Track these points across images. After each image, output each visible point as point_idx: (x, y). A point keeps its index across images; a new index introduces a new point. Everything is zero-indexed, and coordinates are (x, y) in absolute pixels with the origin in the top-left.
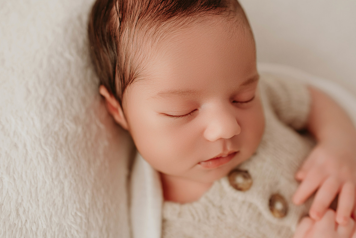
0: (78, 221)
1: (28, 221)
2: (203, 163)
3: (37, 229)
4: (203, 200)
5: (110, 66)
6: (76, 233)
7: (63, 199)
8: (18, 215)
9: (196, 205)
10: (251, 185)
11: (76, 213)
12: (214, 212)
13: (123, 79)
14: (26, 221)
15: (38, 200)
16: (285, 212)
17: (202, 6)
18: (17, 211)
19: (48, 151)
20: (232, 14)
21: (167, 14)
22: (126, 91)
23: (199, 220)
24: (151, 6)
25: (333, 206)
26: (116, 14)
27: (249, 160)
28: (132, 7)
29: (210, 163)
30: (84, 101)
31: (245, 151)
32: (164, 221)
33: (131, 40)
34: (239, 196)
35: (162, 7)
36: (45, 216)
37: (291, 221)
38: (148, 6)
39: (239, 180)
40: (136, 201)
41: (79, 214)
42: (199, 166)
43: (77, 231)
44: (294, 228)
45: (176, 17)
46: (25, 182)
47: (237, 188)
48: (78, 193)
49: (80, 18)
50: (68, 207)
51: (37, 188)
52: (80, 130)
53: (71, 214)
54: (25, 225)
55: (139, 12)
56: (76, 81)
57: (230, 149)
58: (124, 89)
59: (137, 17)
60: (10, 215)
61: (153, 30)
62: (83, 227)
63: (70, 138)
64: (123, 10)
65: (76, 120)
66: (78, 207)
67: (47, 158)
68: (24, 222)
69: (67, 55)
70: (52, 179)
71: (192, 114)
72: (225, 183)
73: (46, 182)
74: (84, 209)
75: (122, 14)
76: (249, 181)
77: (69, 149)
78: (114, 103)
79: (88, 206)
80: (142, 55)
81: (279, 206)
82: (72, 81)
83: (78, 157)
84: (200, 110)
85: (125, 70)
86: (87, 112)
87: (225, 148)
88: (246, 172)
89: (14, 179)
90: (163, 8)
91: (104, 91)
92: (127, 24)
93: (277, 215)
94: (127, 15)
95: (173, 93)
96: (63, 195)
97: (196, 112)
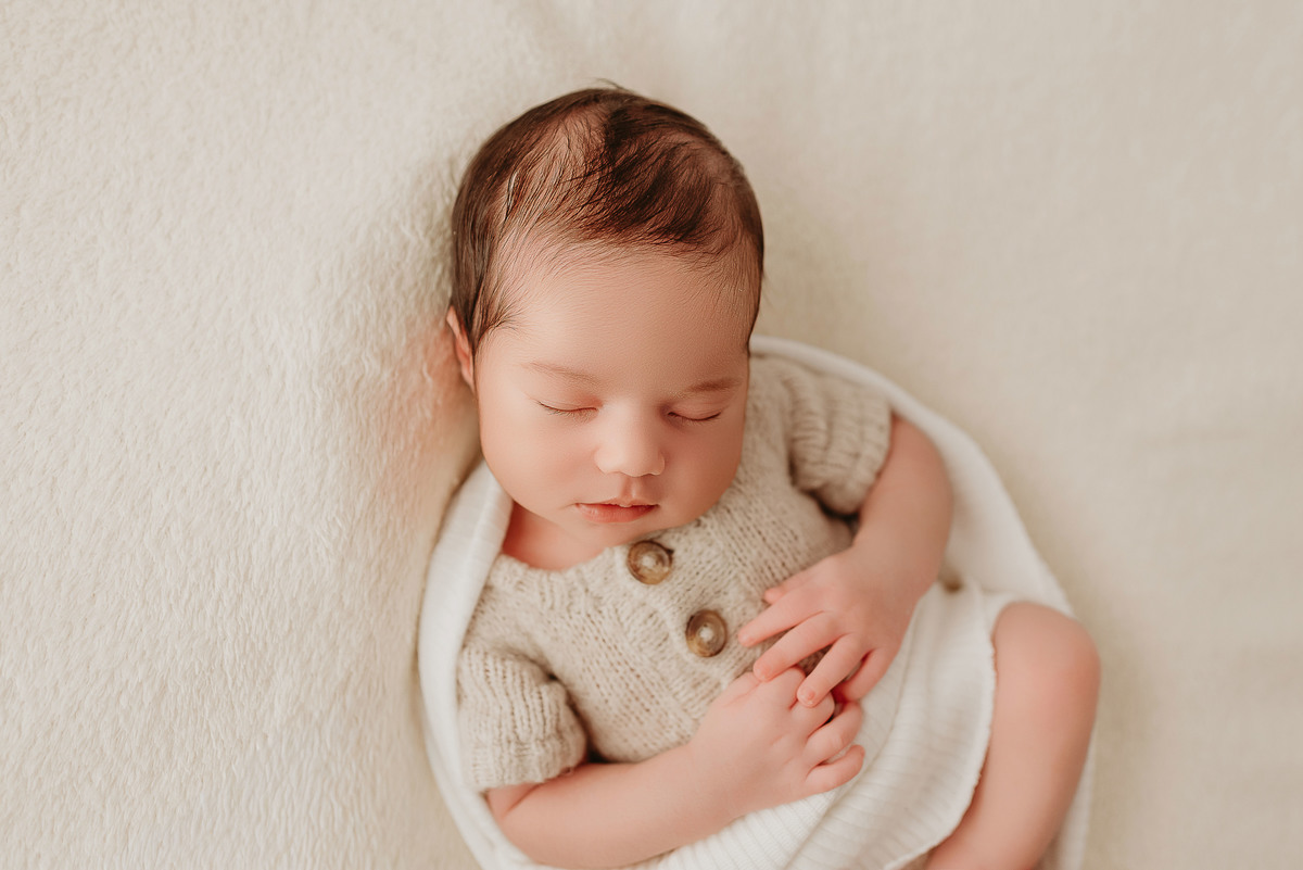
0: (335, 533)
1: (252, 505)
2: (584, 507)
3: (263, 523)
4: (571, 574)
5: (473, 283)
6: (324, 553)
7: (320, 488)
8: (239, 489)
9: (555, 577)
10: (664, 577)
11: (334, 519)
12: (582, 603)
13: (485, 314)
14: (249, 503)
15: (278, 476)
16: (715, 650)
17: (651, 233)
18: (239, 482)
19: (320, 397)
20: (707, 259)
21: (584, 230)
22: (486, 336)
23: (552, 608)
24: (565, 206)
25: (806, 667)
26: (505, 197)
27: (680, 528)
28: (535, 195)
29: (596, 511)
30: (410, 324)
31: (669, 511)
32: (487, 588)
33: (513, 256)
34: (636, 588)
35: (582, 213)
36: (282, 507)
37: (720, 670)
38: (559, 206)
39: (647, 561)
40: (449, 536)
41: (338, 521)
42: (575, 508)
43: (327, 550)
44: (725, 682)
45: (598, 241)
46: (266, 438)
47: (637, 572)
48: (349, 486)
49: (452, 162)
50: (323, 505)
51: (282, 454)
52: (386, 375)
53: (326, 518)
54: (245, 510)
55: (541, 208)
56: (409, 281)
57: (636, 495)
58: (484, 329)
59: (535, 217)
60: (225, 485)
61: (553, 250)
62: (340, 548)
63: (363, 385)
64: (518, 194)
65: (385, 356)
66: (342, 510)
67: (314, 409)
68: (244, 505)
69: (406, 230)
70: (312, 448)
71: (584, 413)
72: (619, 556)
73: (300, 450)
74: (350, 519)
75: (515, 202)
76: (666, 569)
77: (356, 404)
78: (464, 345)
79: (358, 515)
80: (524, 288)
81: (706, 634)
82: (400, 281)
83: (368, 424)
84: (601, 412)
85: (492, 301)
86: (410, 345)
87: (626, 491)
88: (670, 552)
89: (250, 428)
90: (583, 217)
91: (452, 319)
92: (517, 222)
93: (696, 647)
94: (522, 208)
95: (557, 370)
96: (322, 481)
97: (591, 413)
